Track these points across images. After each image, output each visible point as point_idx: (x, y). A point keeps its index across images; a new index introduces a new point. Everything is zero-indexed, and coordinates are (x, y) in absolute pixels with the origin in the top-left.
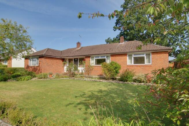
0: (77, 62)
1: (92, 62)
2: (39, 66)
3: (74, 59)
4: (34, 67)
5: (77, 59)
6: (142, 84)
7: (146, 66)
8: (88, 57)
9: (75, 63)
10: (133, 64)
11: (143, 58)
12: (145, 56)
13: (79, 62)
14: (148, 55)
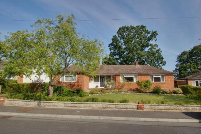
0: (103, 79)
2: (77, 82)
3: (101, 76)
5: (104, 76)
7: (162, 83)
9: (101, 80)
10: (153, 82)
11: (160, 78)
12: (160, 76)
13: (106, 79)
14: (163, 76)
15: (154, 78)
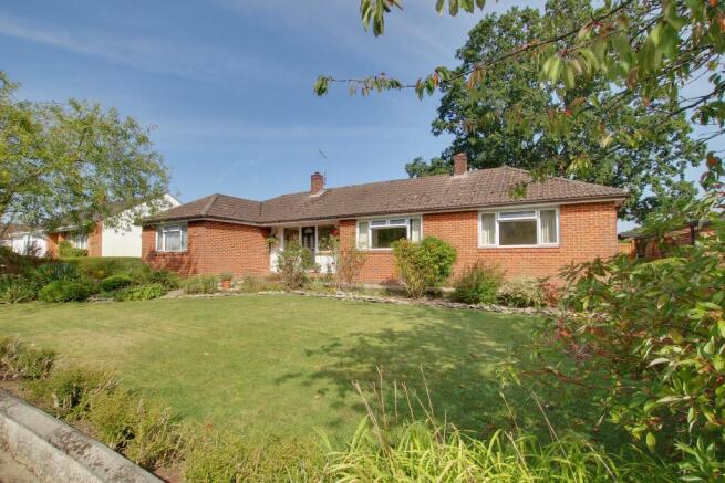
0: (312, 237)
1: (363, 239)
2: (187, 253)
3: (304, 229)
4: (173, 254)
5: (313, 228)
6: (529, 310)
7: (542, 250)
8: (349, 221)
9: (306, 241)
10: (497, 244)
11: (532, 224)
12: (537, 217)
13: (319, 239)
14: (548, 216)
15: (502, 224)
